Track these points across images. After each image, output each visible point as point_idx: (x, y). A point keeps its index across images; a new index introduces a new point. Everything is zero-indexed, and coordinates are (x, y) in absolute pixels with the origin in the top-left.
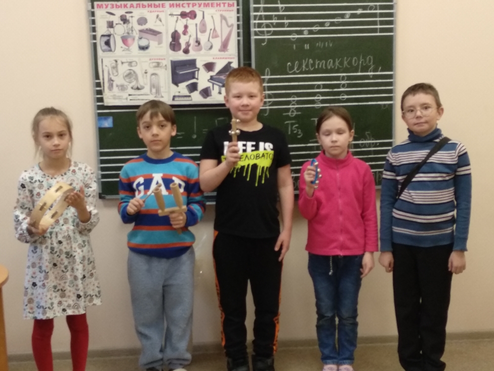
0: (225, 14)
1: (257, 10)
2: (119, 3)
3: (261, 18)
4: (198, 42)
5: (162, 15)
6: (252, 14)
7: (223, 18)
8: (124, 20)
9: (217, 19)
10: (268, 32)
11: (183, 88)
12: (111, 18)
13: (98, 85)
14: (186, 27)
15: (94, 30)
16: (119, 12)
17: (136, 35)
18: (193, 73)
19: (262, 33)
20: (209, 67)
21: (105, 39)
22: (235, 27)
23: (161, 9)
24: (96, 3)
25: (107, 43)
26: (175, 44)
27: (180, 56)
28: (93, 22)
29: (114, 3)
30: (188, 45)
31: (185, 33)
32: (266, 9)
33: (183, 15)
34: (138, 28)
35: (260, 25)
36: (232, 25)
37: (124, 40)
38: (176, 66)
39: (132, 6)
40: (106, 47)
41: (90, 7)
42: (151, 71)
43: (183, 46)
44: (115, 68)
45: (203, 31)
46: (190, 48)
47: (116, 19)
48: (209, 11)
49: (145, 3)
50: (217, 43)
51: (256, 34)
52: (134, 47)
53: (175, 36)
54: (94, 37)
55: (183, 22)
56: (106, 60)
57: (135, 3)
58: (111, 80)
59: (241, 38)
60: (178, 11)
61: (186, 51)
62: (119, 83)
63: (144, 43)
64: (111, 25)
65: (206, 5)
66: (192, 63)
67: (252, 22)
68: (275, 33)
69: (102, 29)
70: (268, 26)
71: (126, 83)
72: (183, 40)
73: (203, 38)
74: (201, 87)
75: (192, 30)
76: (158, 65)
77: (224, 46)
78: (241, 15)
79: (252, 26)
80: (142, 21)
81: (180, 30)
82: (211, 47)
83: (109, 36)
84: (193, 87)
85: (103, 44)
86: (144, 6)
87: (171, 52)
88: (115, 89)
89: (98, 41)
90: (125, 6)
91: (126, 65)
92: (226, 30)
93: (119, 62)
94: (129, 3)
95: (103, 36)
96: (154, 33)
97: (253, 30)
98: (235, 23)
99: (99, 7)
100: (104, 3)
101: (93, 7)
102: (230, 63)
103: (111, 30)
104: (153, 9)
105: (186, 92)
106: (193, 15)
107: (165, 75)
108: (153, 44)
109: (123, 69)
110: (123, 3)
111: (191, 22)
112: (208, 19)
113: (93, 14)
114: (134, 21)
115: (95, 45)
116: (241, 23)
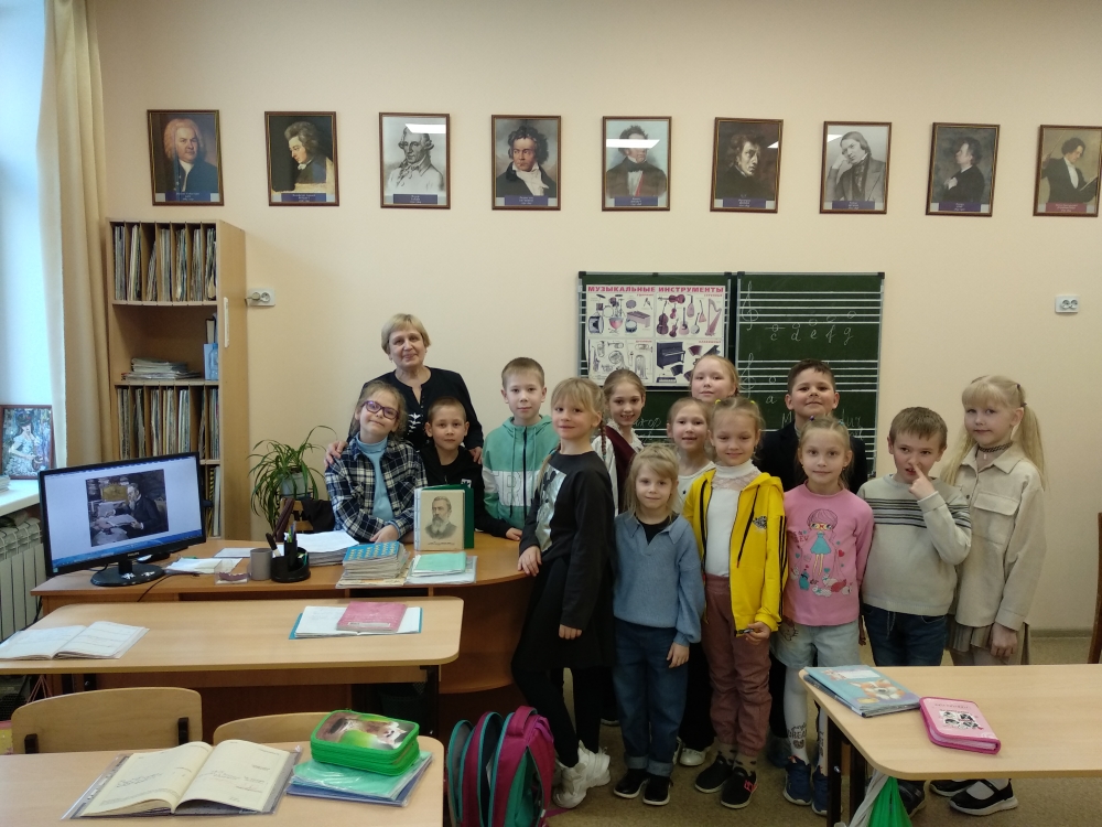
0: (713, 298)
1: (743, 296)
2: (610, 287)
3: (747, 304)
4: (685, 326)
5: (651, 299)
6: (739, 300)
7: (711, 302)
8: (614, 303)
9: (705, 303)
10: (753, 318)
11: (667, 370)
12: (601, 301)
13: (584, 365)
14: (674, 311)
15: (584, 311)
16: (609, 295)
17: (624, 317)
18: (679, 356)
19: (748, 318)
20: (695, 350)
21: (594, 321)
22: (723, 311)
23: (650, 293)
24: (588, 286)
25: (596, 325)
26: (662, 327)
27: (667, 339)
28: (584, 304)
29: (605, 286)
30: (675, 328)
31: (672, 317)
32: (752, 296)
33: (672, 299)
34: (626, 310)
35: (745, 311)
36: (720, 310)
37: (612, 322)
38: (662, 348)
39: (622, 289)
40: (594, 329)
41: (581, 290)
42: (636, 353)
43: (670, 329)
44: (602, 349)
45: (691, 315)
46: (677, 332)
47: (606, 302)
48: (698, 296)
49: (636, 287)
50: (704, 327)
51: (741, 319)
52: (622, 330)
53: (663, 319)
54: (584, 319)
55: (671, 305)
56: (593, 340)
57: (625, 287)
58: (596, 361)
59: (728, 323)
60: (667, 295)
61: (673, 334)
62: (605, 364)
63: (631, 325)
64: (600, 307)
65: (695, 290)
66: (678, 346)
67: (739, 308)
68: (760, 319)
69: (591, 311)
70: (753, 312)
71: (611, 364)
72: (670, 324)
73: (691, 322)
74: (685, 370)
75: (679, 313)
76: (644, 347)
77: (711, 330)
78: (729, 300)
79: (738, 311)
80: (631, 304)
81: (668, 314)
82: (698, 331)
83: (598, 318)
84: (678, 370)
85: (591, 325)
86: (634, 290)
87: (657, 334)
88: (600, 369)
89: (587, 322)
90: (616, 289)
91: (612, 348)
92: (713, 315)
93: (606, 343)
94: (620, 286)
95: (592, 317)
96: (643, 316)
97: (738, 315)
98: (723, 308)
99: (590, 289)
100: (595, 286)
101: (584, 289)
102: (716, 347)
103: (600, 312)
104: (642, 293)
105: (671, 374)
106: (681, 299)
107: (651, 357)
108: (640, 326)
109: (609, 350)
110: (614, 286)
111: (679, 306)
112: (696, 304)
113: (584, 296)
114: (623, 305)
115: (583, 326)
116: (728, 308)
